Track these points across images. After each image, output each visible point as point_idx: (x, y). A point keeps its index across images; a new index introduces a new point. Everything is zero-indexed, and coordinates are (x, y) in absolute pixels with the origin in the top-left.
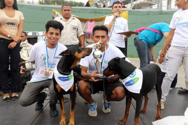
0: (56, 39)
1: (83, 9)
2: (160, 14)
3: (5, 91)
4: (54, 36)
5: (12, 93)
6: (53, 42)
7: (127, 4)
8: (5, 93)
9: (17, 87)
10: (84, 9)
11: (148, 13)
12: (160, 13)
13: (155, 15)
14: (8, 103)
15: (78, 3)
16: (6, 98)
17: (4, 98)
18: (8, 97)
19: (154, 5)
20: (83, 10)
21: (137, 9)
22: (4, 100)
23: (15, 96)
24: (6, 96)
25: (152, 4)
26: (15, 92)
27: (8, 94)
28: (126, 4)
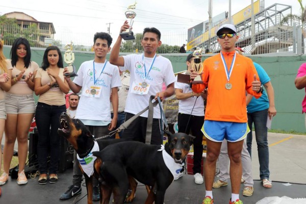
0: (102, 50)
1: (175, 56)
2: (298, 60)
3: (42, 170)
4: (100, 47)
5: (50, 174)
6: (100, 54)
7: (245, 46)
8: (42, 173)
9: (57, 167)
10: (177, 56)
11: (278, 60)
12: (299, 58)
13: (289, 61)
14: (43, 186)
15: (171, 46)
16: (42, 180)
17: (40, 179)
18: (45, 178)
19: (289, 45)
20: (175, 58)
21: (259, 54)
22: (40, 182)
23: (53, 179)
24: (43, 177)
25: (287, 45)
26: (55, 173)
27: (45, 175)
28: (243, 47)
